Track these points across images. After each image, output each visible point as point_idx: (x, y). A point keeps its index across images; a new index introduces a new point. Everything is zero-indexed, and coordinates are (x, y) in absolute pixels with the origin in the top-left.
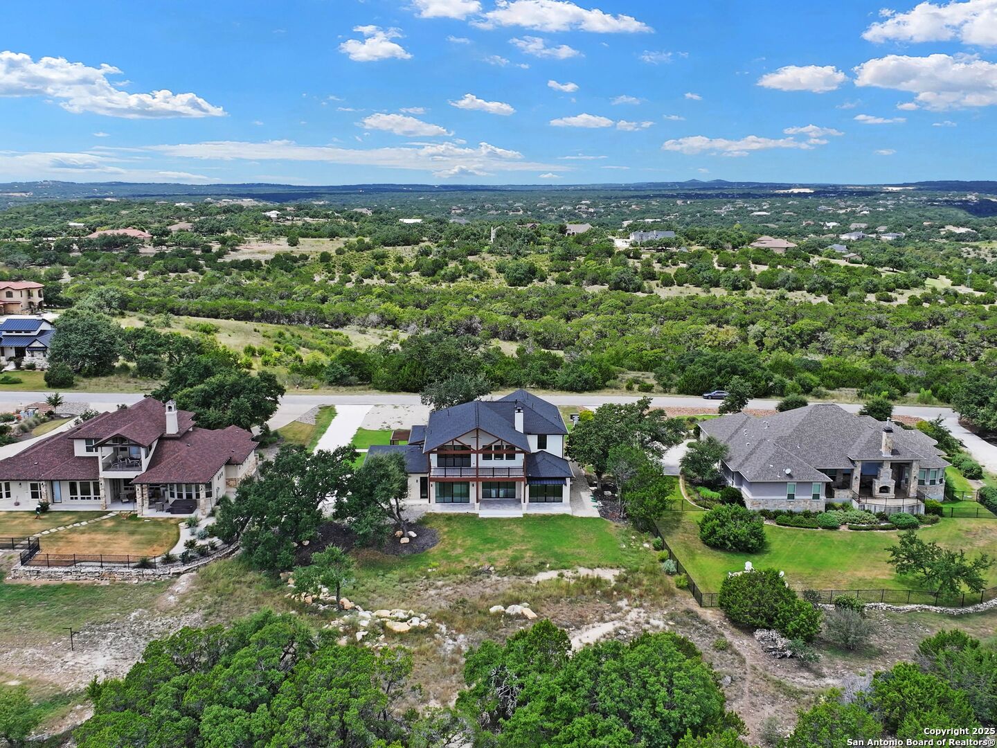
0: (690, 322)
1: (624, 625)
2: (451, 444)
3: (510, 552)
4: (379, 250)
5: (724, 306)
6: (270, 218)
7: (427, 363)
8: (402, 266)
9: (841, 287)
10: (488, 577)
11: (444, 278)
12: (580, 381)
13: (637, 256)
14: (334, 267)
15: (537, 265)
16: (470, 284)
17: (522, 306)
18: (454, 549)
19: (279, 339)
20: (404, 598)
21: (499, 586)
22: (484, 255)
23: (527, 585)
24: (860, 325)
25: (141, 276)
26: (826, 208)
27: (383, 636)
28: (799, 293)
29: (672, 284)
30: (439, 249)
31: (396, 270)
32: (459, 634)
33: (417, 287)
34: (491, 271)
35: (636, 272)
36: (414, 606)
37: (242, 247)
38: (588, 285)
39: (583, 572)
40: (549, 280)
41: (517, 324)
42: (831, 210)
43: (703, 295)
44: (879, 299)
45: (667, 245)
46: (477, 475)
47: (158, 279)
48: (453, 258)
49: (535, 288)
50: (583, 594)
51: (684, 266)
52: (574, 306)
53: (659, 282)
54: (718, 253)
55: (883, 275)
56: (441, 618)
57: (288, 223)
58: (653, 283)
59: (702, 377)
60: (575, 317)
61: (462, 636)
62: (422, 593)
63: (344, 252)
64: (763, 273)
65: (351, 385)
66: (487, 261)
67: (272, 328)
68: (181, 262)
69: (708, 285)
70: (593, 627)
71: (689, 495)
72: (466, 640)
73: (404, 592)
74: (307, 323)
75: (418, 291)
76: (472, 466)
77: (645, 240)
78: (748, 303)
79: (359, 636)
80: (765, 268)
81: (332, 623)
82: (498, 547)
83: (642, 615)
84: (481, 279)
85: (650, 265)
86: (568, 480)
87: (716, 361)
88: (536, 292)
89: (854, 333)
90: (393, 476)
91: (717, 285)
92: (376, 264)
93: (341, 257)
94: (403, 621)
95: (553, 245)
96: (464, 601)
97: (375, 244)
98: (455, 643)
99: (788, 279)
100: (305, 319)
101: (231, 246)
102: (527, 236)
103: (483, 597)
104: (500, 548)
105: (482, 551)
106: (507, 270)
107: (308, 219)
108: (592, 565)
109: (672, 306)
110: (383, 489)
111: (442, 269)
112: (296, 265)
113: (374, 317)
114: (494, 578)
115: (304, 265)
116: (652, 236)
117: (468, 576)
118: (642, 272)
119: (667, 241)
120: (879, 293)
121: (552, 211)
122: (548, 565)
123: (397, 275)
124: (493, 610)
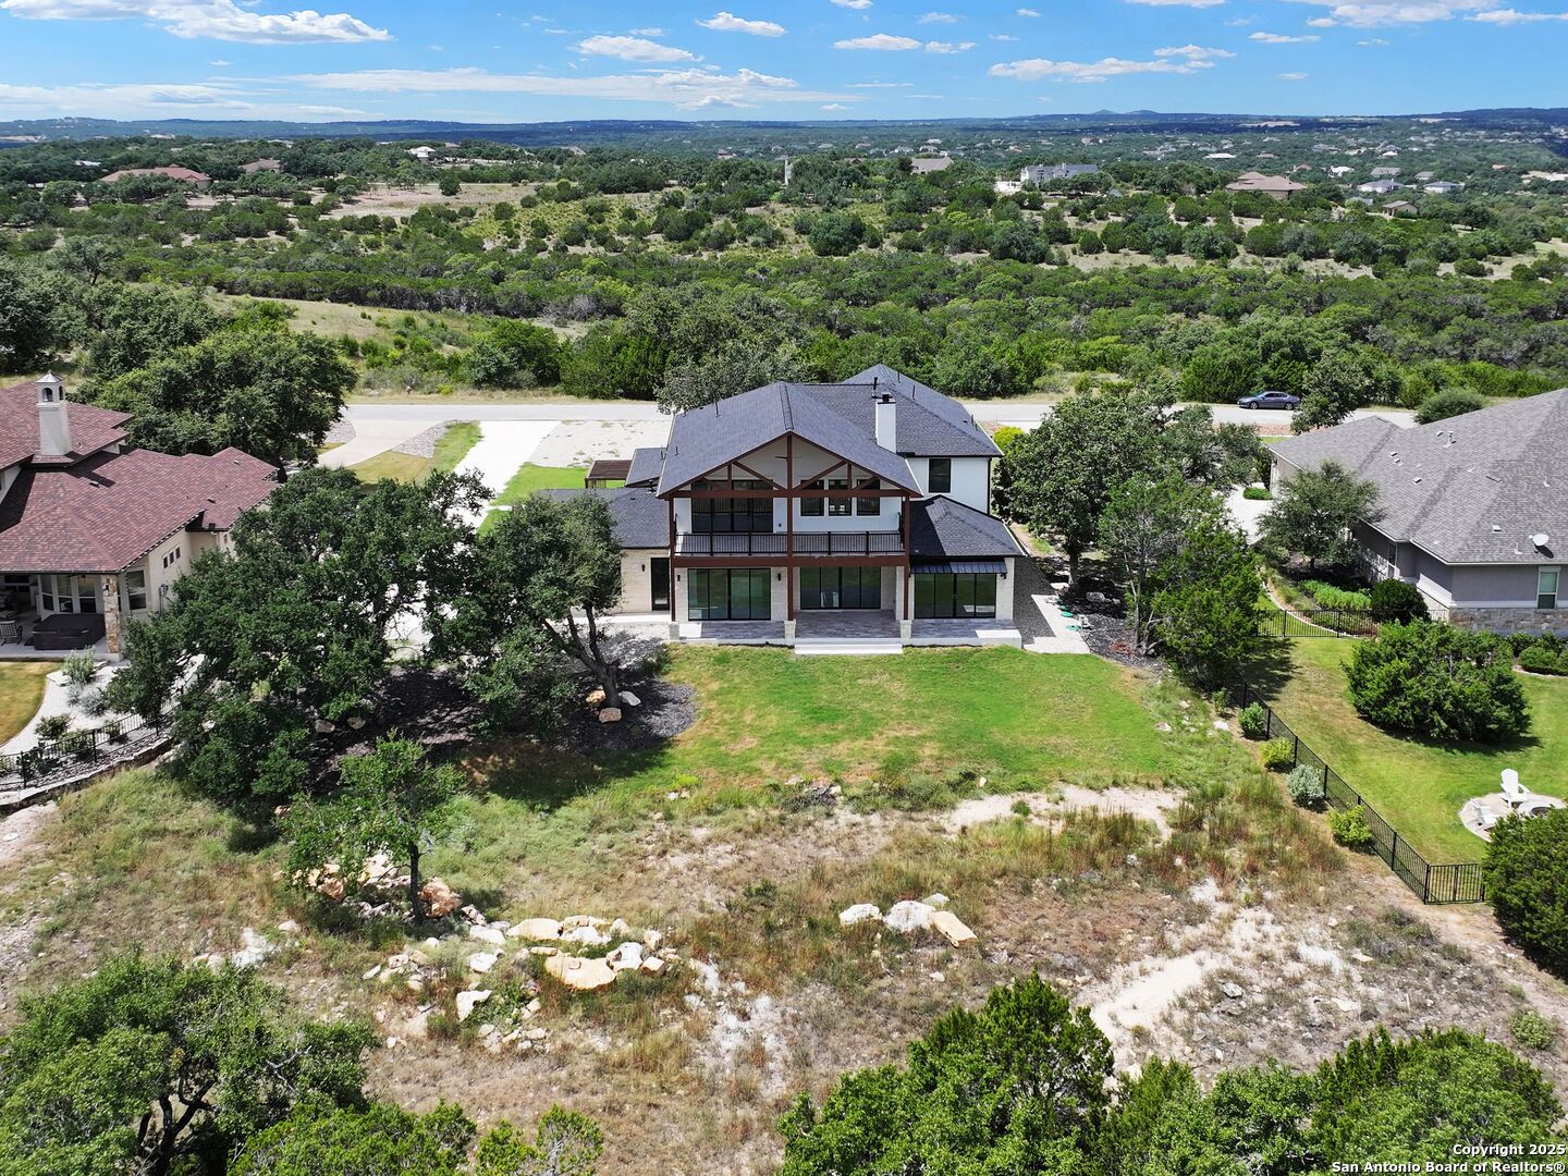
0: (1137, 309)
1: (1228, 965)
2: (722, 475)
3: (879, 745)
4: (595, 199)
5: (1194, 283)
6: (416, 157)
7: (671, 341)
8: (634, 224)
9: (1394, 251)
10: (829, 815)
11: (705, 244)
12: (983, 376)
13: (1035, 205)
14: (518, 226)
15: (866, 221)
16: (750, 252)
17: (841, 285)
18: (735, 737)
19: (404, 330)
20: (601, 880)
21: (860, 841)
22: (773, 205)
23: (936, 838)
24: (1437, 314)
25: (188, 240)
26: (1326, 147)
27: (534, 1005)
28: (1321, 262)
29: (1099, 249)
30: (697, 196)
31: (623, 231)
32: (756, 996)
33: (658, 256)
34: (785, 231)
35: (1036, 230)
36: (629, 904)
37: (362, 198)
38: (954, 253)
39: (1079, 799)
40: (886, 244)
41: (836, 311)
42: (1334, 150)
43: (1156, 267)
44: (1460, 271)
45: (1087, 186)
46: (790, 551)
47: (215, 247)
48: (722, 211)
49: (863, 258)
50: (1095, 865)
51: (1119, 219)
52: (933, 287)
53: (1077, 246)
54: (1174, 200)
55: (1461, 235)
56: (703, 940)
57: (446, 167)
58: (1067, 248)
59: (1233, 366)
60: (934, 303)
61: (764, 1001)
62: (651, 862)
63: (535, 204)
64: (1255, 230)
65: (518, 387)
66: (780, 215)
67: (394, 315)
68: (256, 221)
69: (1162, 251)
70: (1143, 972)
71: (1289, 600)
72: (777, 1018)
73: (603, 860)
74: (463, 309)
75: (662, 263)
76: (776, 530)
77: (1047, 180)
78: (1235, 277)
79: (465, 1004)
80: (1258, 222)
81: (392, 960)
82: (848, 731)
83: (1267, 928)
84: (769, 243)
85: (1058, 217)
86: (1010, 565)
87: (1258, 335)
88: (866, 262)
89: (1427, 326)
90: (576, 547)
91: (1177, 250)
92: (590, 221)
93: (531, 211)
94: (595, 953)
95: (889, 189)
96: (767, 890)
97: (587, 189)
98: (746, 1025)
99: (1301, 239)
100: (459, 303)
101: (345, 194)
102: (846, 174)
103: (818, 876)
104: (854, 733)
105: (807, 743)
106: (813, 228)
107: (479, 161)
108: (1097, 778)
109: (1103, 284)
110: (551, 582)
111: (702, 228)
112: (453, 225)
113: (582, 303)
114: (845, 815)
115: (467, 225)
116: (1060, 172)
117: (775, 813)
118: (1046, 230)
119: (1085, 179)
120: (1460, 262)
121: (880, 155)
122: (982, 781)
123: (625, 240)
124: (850, 916)
